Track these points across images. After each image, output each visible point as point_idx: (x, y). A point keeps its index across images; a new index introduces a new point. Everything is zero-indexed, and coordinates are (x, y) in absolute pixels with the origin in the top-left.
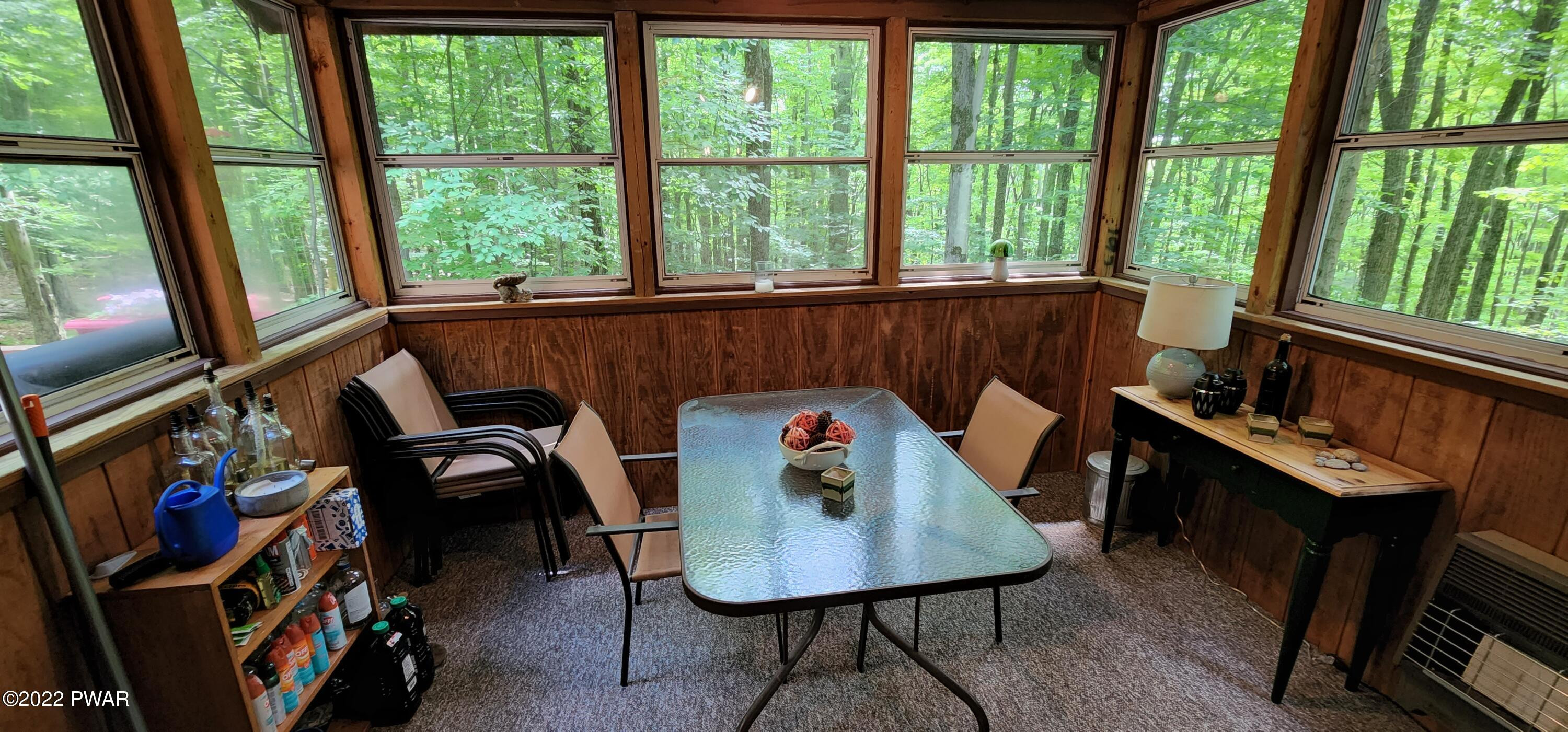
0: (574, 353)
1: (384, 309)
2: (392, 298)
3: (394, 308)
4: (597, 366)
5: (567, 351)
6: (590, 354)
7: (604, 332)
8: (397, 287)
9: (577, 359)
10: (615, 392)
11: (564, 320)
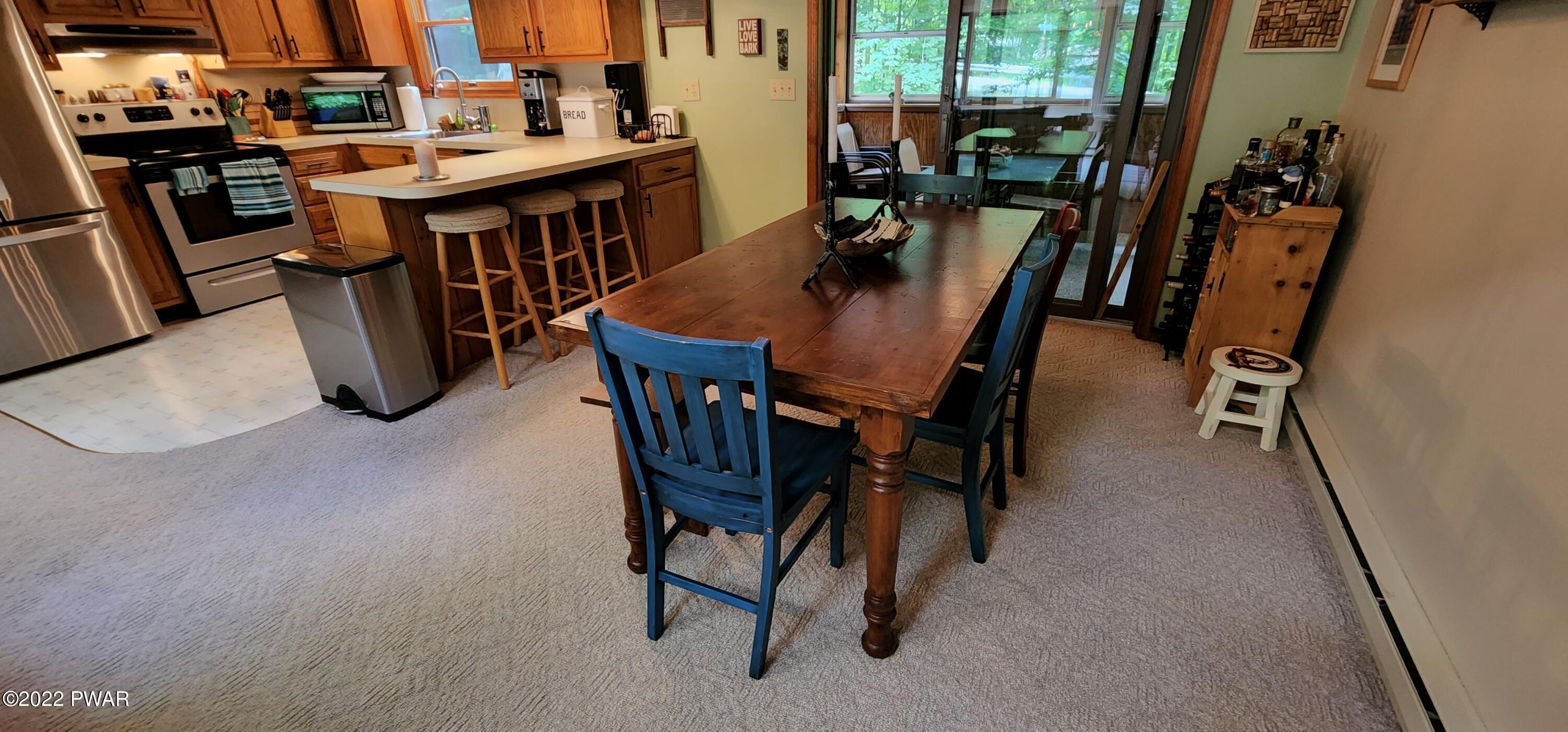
0: (918, 131)
1: (844, 104)
2: (847, 101)
3: (847, 105)
4: (927, 139)
5: (915, 131)
6: (925, 133)
7: (933, 121)
8: (850, 96)
9: (919, 135)
10: (933, 154)
11: (916, 114)
